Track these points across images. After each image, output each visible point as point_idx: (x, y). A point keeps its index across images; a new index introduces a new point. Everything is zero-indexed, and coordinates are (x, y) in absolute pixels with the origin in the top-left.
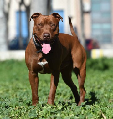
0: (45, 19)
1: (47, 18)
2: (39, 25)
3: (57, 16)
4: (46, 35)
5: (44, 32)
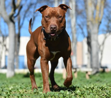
0: (53, 11)
1: (54, 10)
2: (47, 17)
3: (64, 7)
4: (52, 27)
5: (50, 24)
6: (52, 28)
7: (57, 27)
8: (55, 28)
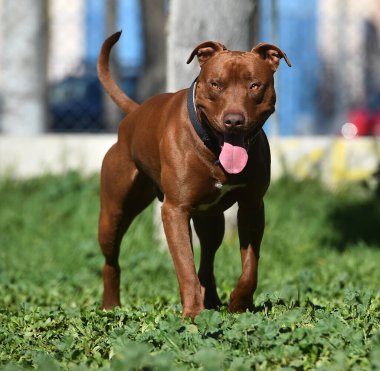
1: (238, 61)
2: (213, 84)
4: (231, 118)
5: (226, 109)
6: (229, 122)
7: (246, 118)
8: (238, 123)
